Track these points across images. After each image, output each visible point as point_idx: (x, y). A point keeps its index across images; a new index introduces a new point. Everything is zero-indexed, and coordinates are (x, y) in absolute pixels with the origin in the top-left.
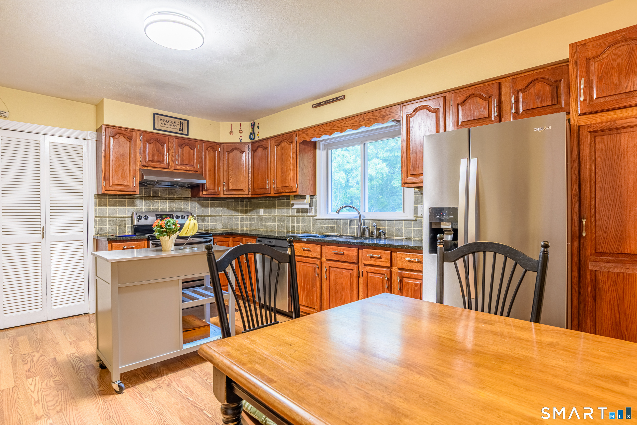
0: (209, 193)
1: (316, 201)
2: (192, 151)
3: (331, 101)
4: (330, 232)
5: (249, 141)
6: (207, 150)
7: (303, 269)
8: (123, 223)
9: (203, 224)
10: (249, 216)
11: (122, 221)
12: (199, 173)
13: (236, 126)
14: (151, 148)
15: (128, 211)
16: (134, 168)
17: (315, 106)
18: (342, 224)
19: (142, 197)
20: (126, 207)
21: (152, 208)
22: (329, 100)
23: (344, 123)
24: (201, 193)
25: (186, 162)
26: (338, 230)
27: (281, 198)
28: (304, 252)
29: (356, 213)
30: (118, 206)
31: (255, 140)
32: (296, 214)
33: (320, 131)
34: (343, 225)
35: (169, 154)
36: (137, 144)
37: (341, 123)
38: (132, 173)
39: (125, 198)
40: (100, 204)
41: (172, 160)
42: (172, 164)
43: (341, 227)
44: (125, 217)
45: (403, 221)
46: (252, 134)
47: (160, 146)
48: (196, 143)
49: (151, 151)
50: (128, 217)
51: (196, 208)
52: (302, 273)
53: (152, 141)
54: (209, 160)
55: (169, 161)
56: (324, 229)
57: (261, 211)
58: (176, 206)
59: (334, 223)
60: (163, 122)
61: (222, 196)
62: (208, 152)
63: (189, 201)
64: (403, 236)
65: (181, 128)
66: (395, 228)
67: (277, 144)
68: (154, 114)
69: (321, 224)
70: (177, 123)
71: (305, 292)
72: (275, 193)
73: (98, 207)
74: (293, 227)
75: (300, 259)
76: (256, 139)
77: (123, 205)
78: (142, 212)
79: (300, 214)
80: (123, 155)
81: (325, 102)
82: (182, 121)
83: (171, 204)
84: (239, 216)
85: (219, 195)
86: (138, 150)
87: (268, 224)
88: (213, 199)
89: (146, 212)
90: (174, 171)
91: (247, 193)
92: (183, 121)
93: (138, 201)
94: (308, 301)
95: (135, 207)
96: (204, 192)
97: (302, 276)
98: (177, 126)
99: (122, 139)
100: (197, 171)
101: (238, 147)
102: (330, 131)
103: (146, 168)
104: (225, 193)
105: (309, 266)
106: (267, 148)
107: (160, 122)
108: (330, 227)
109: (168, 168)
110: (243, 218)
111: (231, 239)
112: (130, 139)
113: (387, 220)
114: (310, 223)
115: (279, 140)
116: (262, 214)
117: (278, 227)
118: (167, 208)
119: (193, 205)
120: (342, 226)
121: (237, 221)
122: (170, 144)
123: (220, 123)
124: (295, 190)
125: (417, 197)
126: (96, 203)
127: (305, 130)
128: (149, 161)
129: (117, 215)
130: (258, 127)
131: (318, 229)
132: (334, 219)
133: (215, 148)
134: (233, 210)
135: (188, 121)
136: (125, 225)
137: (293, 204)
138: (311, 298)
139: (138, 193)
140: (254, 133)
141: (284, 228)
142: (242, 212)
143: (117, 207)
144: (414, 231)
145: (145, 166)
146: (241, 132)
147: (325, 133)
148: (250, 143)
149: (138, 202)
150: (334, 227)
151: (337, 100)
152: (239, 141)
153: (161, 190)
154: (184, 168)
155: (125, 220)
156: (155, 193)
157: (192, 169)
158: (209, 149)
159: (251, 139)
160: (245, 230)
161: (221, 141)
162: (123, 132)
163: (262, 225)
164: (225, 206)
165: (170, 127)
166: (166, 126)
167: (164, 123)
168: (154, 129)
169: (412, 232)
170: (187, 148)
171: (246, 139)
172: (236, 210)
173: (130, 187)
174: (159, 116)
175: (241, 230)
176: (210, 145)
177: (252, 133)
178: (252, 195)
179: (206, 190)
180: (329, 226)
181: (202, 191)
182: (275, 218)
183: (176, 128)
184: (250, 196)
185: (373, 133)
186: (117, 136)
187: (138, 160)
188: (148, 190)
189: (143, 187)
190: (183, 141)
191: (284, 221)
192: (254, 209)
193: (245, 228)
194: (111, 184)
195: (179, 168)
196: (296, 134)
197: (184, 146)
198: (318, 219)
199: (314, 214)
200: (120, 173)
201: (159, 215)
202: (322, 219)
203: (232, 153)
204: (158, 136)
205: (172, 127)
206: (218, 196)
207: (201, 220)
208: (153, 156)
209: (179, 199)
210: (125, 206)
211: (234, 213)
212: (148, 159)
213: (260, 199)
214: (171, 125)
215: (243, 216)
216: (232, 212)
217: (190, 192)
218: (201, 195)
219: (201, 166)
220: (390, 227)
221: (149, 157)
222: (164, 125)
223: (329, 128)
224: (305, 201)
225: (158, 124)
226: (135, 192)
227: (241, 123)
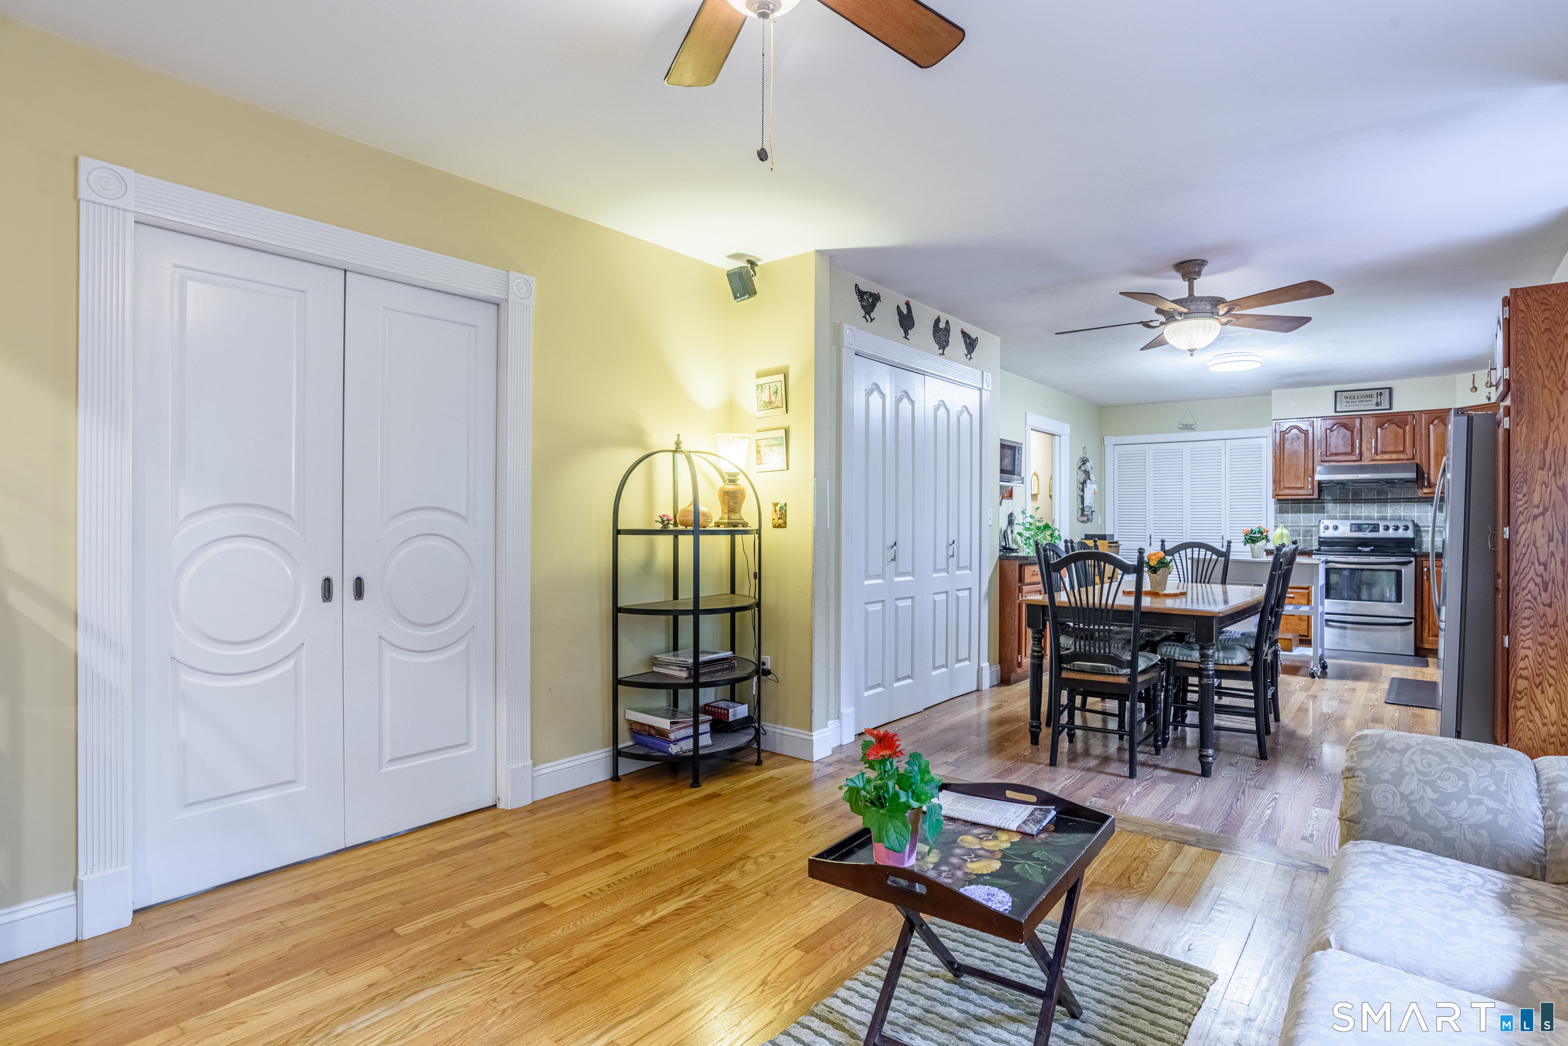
2: (1401, 431)
6: (1432, 423)
8: (1309, 534)
11: (1308, 531)
12: (1414, 461)
13: (1481, 376)
15: (1316, 519)
16: (1311, 466)
20: (1314, 515)
21: (1350, 514)
25: (1390, 448)
30: (1303, 513)
35: (1361, 441)
36: (1315, 435)
38: (1308, 473)
40: (1281, 511)
41: (1368, 449)
42: (1366, 454)
44: (1312, 526)
47: (1348, 432)
48: (1409, 417)
50: (1315, 526)
53: (1335, 428)
54: (1435, 438)
55: (1363, 450)
58: (1391, 511)
60: (1349, 400)
62: (1432, 427)
63: (1416, 504)
65: (1379, 401)
68: (1337, 392)
70: (1371, 396)
73: (1278, 515)
77: (1309, 511)
80: (1297, 452)
82: (1379, 391)
83: (1382, 509)
86: (1316, 443)
90: (1370, 463)
92: (1382, 391)
95: (1326, 514)
96: (1425, 490)
98: (1371, 400)
99: (1295, 432)
100: (1412, 459)
103: (1328, 464)
107: (1345, 401)
109: (1361, 460)
112: (1305, 431)
119: (1423, 509)
122: (1363, 427)
123: (1457, 376)
126: (1276, 510)
128: (1331, 454)
129: (1301, 524)
133: (1445, 418)
135: (1391, 388)
136: (1312, 536)
139: (1317, 496)
143: (1302, 515)
145: (1326, 461)
146: (1488, 385)
149: (1329, 508)
152: (1487, 401)
153: (1366, 490)
154: (1387, 457)
155: (1311, 531)
157: (1403, 457)
158: (1436, 422)
162: (1297, 425)
165: (1360, 404)
166: (1354, 404)
168: (1336, 412)
170: (1391, 428)
173: (1307, 490)
174: (1344, 393)
176: (1437, 415)
179: (1429, 487)
181: (1422, 489)
183: (1370, 403)
186: (1289, 430)
187: (1316, 455)
190: (1386, 419)
194: (1282, 487)
195: (1378, 457)
197: (1385, 425)
200: (1293, 474)
201: (1354, 524)
204: (1344, 420)
205: (1363, 403)
207: (1439, 534)
208: (1336, 447)
210: (1312, 513)
212: (1329, 452)
214: (1362, 401)
218: (1421, 495)
219: (1419, 451)
221: (1332, 450)
222: (1350, 404)
225: (1342, 405)
226: (1313, 495)
227: (1473, 373)
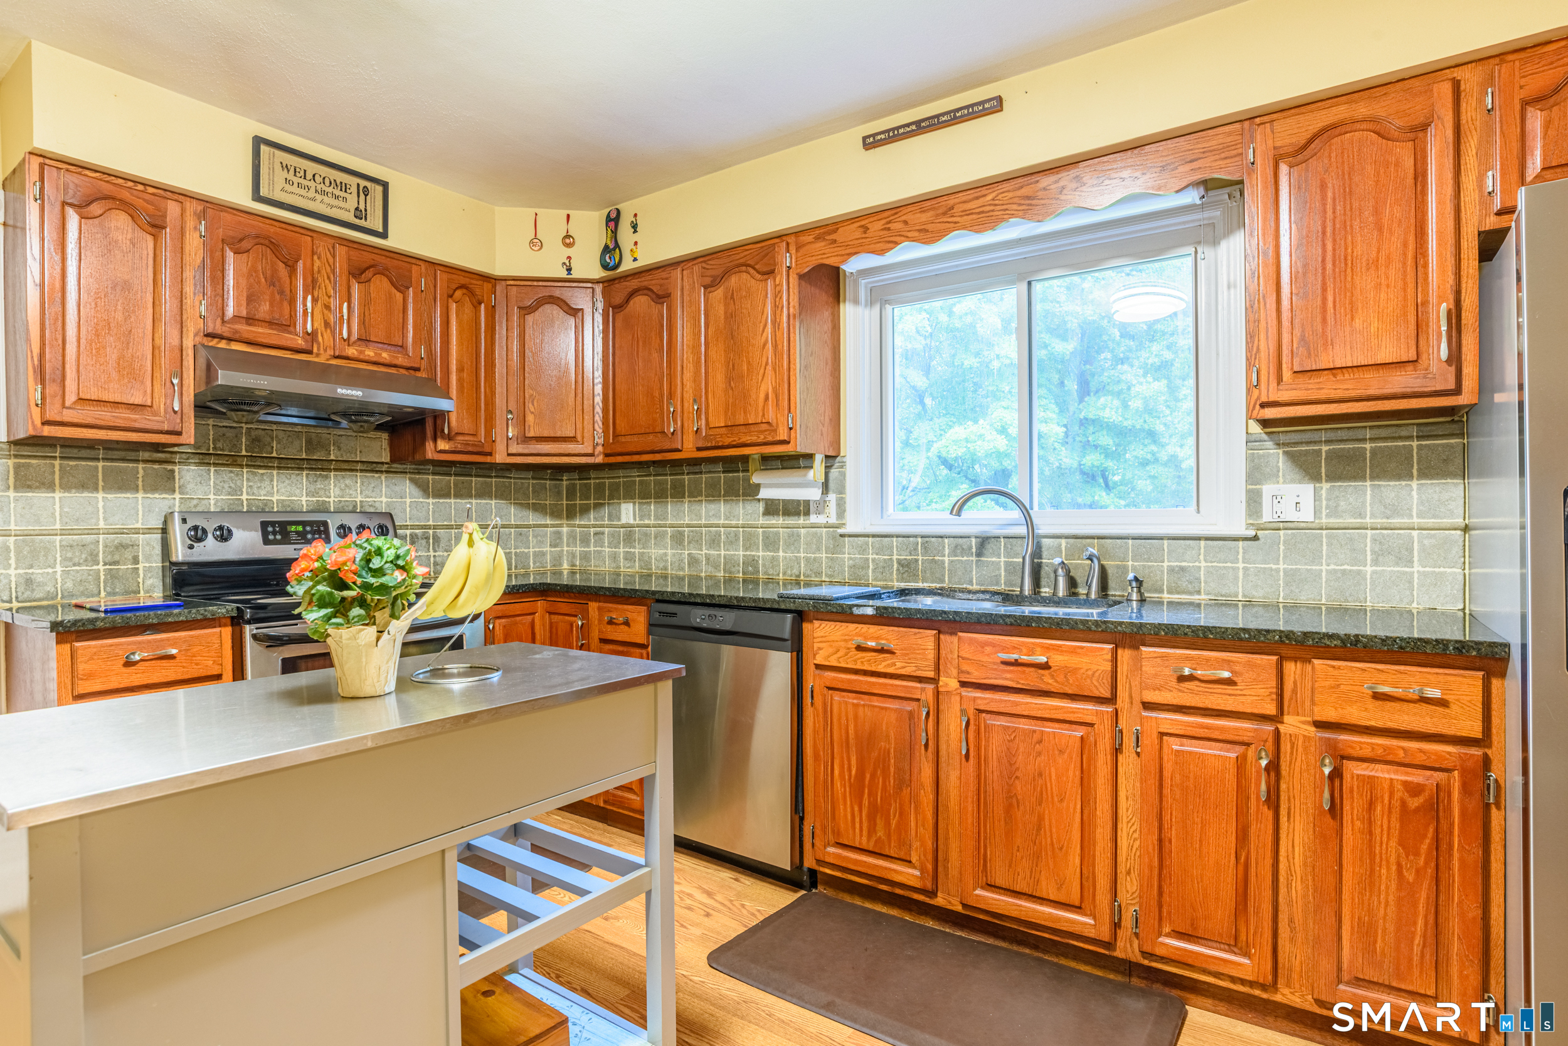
0: (460, 447)
1: (843, 475)
2: (399, 296)
3: (945, 118)
4: (902, 580)
5: (598, 273)
6: (451, 296)
7: (856, 717)
8: (128, 555)
9: (432, 553)
10: (579, 526)
11: (122, 546)
12: (423, 374)
13: (552, 222)
14: (245, 270)
15: (148, 510)
16: (176, 342)
17: (871, 143)
18: (947, 552)
19: (204, 457)
20: (140, 495)
21: (244, 497)
22: (937, 116)
23: (990, 197)
24: (429, 446)
25: (377, 334)
26: (932, 573)
27: (703, 468)
28: (861, 654)
29: (1015, 514)
30: (107, 489)
31: (621, 269)
32: (762, 521)
33: (889, 229)
34: (953, 553)
35: (315, 300)
36: (187, 248)
37: (977, 198)
38: (164, 362)
39: (137, 461)
40: (24, 482)
41: (327, 324)
42: (324, 338)
43: (943, 562)
44: (137, 531)
45: (1199, 539)
46: (610, 251)
47: (281, 265)
48: (414, 268)
49: (243, 282)
50: (149, 531)
51: (408, 500)
52: (851, 731)
53: (245, 245)
54: (460, 332)
55: (316, 325)
56: (874, 571)
57: (628, 512)
58: (338, 492)
59: (916, 549)
60: (291, 176)
61: (500, 457)
62: (453, 306)
63: (383, 477)
64: (1199, 593)
65: (362, 207)
66: (1166, 564)
67: (708, 280)
68: (258, 141)
69: (863, 550)
70: (345, 187)
71: (866, 802)
72: (699, 449)
73: (12, 494)
74: (751, 562)
75: (842, 681)
76: (627, 265)
77: (125, 484)
78: (207, 514)
79: (780, 520)
80: (126, 286)
81: (918, 123)
82: (363, 183)
83: (319, 485)
84: (546, 526)
85: (490, 454)
86: (189, 274)
87: (654, 552)
88: (464, 469)
89: (222, 512)
90: (334, 362)
91: (590, 451)
92: (368, 184)
93: (188, 474)
94: (880, 833)
95: (177, 496)
96: (442, 445)
97: (852, 741)
98: (345, 199)
99: (120, 222)
100: (417, 369)
101: (557, 293)
102: (929, 227)
103: (223, 345)
104: (514, 449)
105: (882, 708)
106: (668, 295)
107: (280, 175)
108: (899, 562)
109: (310, 352)
110: (559, 535)
111: (540, 605)
112: (156, 227)
113: (1134, 538)
114: (819, 550)
115: (716, 266)
116: (632, 521)
117: (693, 561)
118: (304, 499)
119: (397, 488)
120: (946, 559)
121: (541, 543)
122: (317, 263)
123: (497, 208)
124: (782, 435)
125: (1260, 457)
127: (826, 230)
128: (237, 318)
129: (102, 525)
130: (635, 227)
131: (850, 567)
132: (916, 536)
133: (478, 291)
134: (527, 506)
135: (385, 186)
136: (136, 560)
137: (758, 486)
138: (894, 823)
139: (189, 436)
140: (617, 245)
141: (716, 567)
142: (555, 513)
143: (100, 495)
144: (1246, 575)
145: (221, 337)
146: (568, 240)
147: (909, 234)
148: (597, 282)
149: (188, 477)
150: (917, 561)
151: (969, 113)
152: (563, 274)
153: (281, 435)
154: (370, 353)
155: (134, 545)
156: (255, 442)
157: (400, 360)
158: (458, 294)
159: (605, 267)
160: (565, 572)
161: (499, 271)
162: (126, 195)
163: (629, 557)
164: (502, 494)
165: (319, 197)
166: (302, 192)
167: (296, 180)
168: (257, 197)
169: (1236, 578)
170: (380, 285)
171: (589, 266)
172: (538, 508)
173: (156, 414)
174: (278, 153)
175: (554, 573)
176: (463, 280)
177: (611, 246)
178: (607, 455)
179: (449, 438)
180: (895, 557)
181: (435, 440)
182: (682, 534)
183: (342, 204)
184: (599, 459)
185: (1071, 244)
186: (96, 208)
187: (189, 312)
188: (230, 434)
189: (211, 422)
190: (368, 258)
191: (714, 542)
192: (598, 506)
193: (565, 566)
194: (70, 398)
195: (351, 351)
196: (788, 244)
197: (369, 274)
198: (850, 536)
199: (833, 520)
200: (112, 355)
201: (273, 524)
202: (868, 536)
203: (537, 313)
204: (272, 230)
205: (326, 199)
206: (488, 459)
207: (424, 542)
208: (250, 299)
209: (347, 466)
210: (136, 489)
211: (532, 518)
212: (230, 311)
213: (621, 473)
214: (324, 193)
215: (561, 526)
216: (525, 513)
217: (385, 444)
218: (430, 454)
219: (430, 353)
220: (1145, 560)
221: (237, 305)
222: (294, 189)
223: (924, 217)
224: (811, 474)
225: (272, 183)
226: (179, 433)
227: (569, 212)
